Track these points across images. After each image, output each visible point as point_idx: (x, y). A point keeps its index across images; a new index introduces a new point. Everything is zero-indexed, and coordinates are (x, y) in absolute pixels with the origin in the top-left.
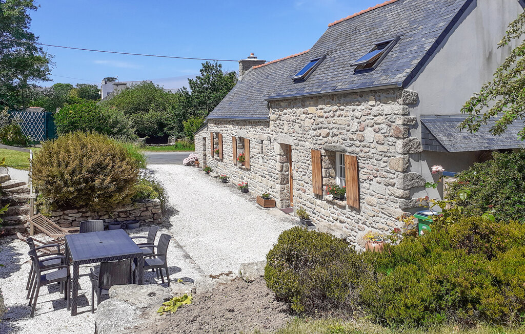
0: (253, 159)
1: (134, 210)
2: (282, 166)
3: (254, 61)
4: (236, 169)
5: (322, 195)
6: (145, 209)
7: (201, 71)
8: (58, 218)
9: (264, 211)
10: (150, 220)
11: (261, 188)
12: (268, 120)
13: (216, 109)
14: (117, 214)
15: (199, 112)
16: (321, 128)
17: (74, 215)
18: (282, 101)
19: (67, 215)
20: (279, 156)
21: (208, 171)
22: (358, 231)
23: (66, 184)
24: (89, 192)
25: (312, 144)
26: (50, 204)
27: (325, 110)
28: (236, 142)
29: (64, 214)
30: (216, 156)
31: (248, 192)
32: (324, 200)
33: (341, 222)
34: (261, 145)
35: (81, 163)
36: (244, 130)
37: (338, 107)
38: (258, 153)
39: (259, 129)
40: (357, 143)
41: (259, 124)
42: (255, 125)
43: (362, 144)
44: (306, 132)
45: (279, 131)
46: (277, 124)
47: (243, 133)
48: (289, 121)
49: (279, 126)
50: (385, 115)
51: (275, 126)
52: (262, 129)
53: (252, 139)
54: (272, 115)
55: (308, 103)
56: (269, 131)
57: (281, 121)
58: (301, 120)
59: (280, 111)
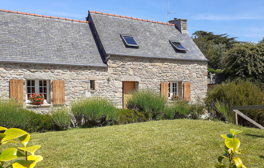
16: (166, 73)
25: (159, 80)
27: (169, 65)
28: (24, 84)
34: (90, 84)
36: (46, 73)
37: (178, 64)
38: (83, 90)
39: (88, 72)
40: (189, 78)
41: (86, 68)
42: (77, 69)
43: (191, 78)
44: (153, 74)
45: (122, 74)
46: (120, 70)
47: (46, 76)
48: (135, 69)
49: (122, 71)
50: (201, 69)
51: (116, 71)
52: (92, 72)
53: (71, 80)
54: (112, 64)
55: (156, 61)
56: (106, 74)
57: (125, 68)
58: (149, 69)
59: (123, 62)
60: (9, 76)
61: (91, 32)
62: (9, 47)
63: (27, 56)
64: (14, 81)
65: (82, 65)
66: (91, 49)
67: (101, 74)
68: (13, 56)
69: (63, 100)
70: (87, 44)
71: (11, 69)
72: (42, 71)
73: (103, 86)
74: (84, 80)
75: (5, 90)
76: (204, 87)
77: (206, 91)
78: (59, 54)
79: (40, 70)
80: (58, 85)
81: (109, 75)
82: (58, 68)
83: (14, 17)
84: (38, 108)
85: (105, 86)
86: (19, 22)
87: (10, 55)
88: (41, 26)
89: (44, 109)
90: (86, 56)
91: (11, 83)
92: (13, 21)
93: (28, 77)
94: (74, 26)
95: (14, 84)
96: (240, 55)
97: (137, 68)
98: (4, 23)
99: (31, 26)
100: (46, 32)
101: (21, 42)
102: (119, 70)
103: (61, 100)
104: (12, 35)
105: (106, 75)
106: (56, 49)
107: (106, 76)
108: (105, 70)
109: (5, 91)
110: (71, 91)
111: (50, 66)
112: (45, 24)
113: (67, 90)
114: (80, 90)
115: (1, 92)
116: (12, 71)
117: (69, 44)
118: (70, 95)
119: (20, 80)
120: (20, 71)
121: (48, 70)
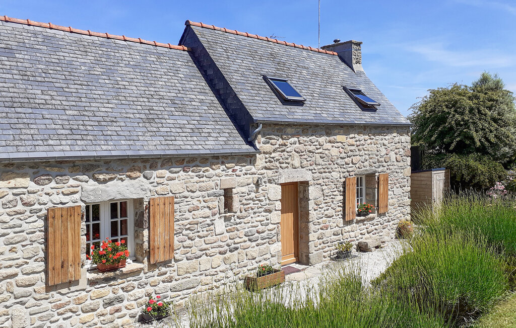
5: (354, 219)
16: (351, 156)
20: (279, 202)
27: (357, 139)
32: (354, 223)
34: (222, 198)
36: (133, 181)
37: (369, 136)
38: (211, 215)
39: (219, 170)
40: (385, 164)
41: (216, 161)
42: (199, 164)
43: (388, 164)
44: (332, 162)
45: (281, 167)
46: (277, 158)
47: (132, 189)
48: (302, 152)
49: (281, 160)
50: (402, 143)
51: (270, 162)
52: (228, 168)
53: (186, 194)
54: (264, 145)
55: (336, 131)
56: (254, 170)
57: (285, 153)
58: (326, 150)
59: (283, 139)
60: (45, 199)
61: (199, 72)
62: (32, 116)
63: (85, 137)
64: (58, 214)
65: (208, 152)
66: (213, 112)
67: (244, 171)
68: (51, 142)
69: (171, 248)
70: (202, 101)
71: (48, 179)
72: (125, 176)
73: (248, 200)
74: (212, 190)
75: (34, 241)
76: (406, 180)
77: (409, 188)
78: (155, 129)
79: (120, 175)
80: (161, 210)
81: (259, 172)
82: (159, 165)
83: (24, 33)
84: (114, 279)
85: (250, 199)
86: (38, 47)
87: (42, 138)
88: (93, 58)
89: (128, 279)
90: (209, 130)
91: (50, 220)
92: (22, 45)
93: (92, 198)
94: (162, 57)
95: (58, 222)
96: (453, 109)
97: (307, 151)
98: (3, 50)
99: (70, 59)
100: (109, 72)
101: (59, 102)
102: (275, 159)
103: (167, 249)
104: (33, 83)
105: (253, 174)
106: (143, 116)
107: (254, 176)
108: (251, 160)
109: (35, 245)
110: (187, 221)
111: (143, 162)
112: (100, 52)
113: (178, 220)
114: (204, 216)
115: (23, 248)
116: (53, 184)
117: (165, 101)
118: (185, 232)
119: (73, 208)
120: (72, 182)
121: (138, 174)
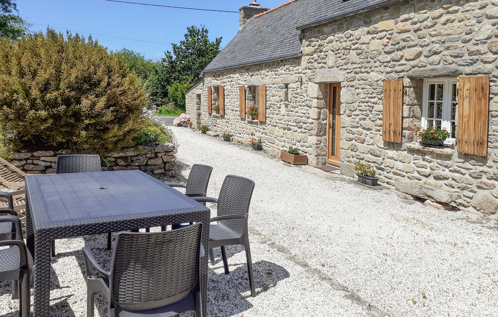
0: (271, 109)
1: (137, 155)
2: (320, 112)
3: (257, 9)
4: (243, 124)
5: (401, 144)
6: (153, 155)
7: (186, 36)
8: (24, 162)
9: (294, 169)
10: (160, 171)
11: (283, 143)
12: (300, 55)
13: (215, 60)
14: (114, 160)
15: (184, 77)
16: (404, 48)
17: (49, 159)
18: (325, 25)
19: (38, 158)
20: (315, 100)
21: (205, 130)
22: (476, 189)
23: (33, 106)
24: (72, 121)
25: (384, 74)
26: (10, 140)
27: (415, 20)
28: (245, 92)
29: (32, 156)
30: (214, 113)
31: (262, 149)
32: (405, 150)
33: (437, 178)
34: (284, 90)
35: (59, 71)
36: (257, 77)
38: (280, 101)
39: (283, 70)
40: (489, 57)
41: (282, 64)
42: (276, 66)
44: (372, 58)
45: (318, 67)
47: (256, 80)
48: (337, 50)
49: (319, 60)
51: (311, 62)
52: (287, 69)
53: (271, 85)
54: (307, 48)
55: (378, 17)
56: (300, 70)
57: (322, 53)
58: (364, 44)
59: (321, 40)
67: (295, 71)
72: (255, 73)
73: (296, 94)
74: (280, 84)
80: (261, 93)
81: (302, 72)
82: (263, 67)
97: (341, 48)
102: (315, 59)
103: (263, 115)
105: (299, 73)
108: (298, 62)
111: (259, 66)
120: (245, 76)
121: (258, 72)
